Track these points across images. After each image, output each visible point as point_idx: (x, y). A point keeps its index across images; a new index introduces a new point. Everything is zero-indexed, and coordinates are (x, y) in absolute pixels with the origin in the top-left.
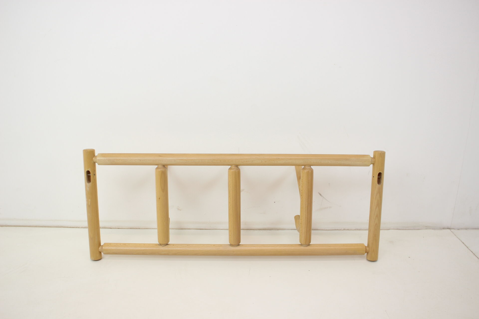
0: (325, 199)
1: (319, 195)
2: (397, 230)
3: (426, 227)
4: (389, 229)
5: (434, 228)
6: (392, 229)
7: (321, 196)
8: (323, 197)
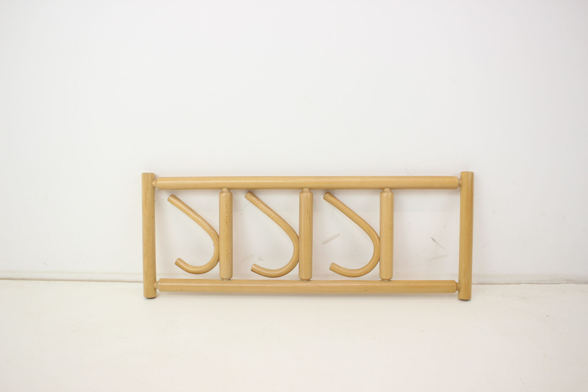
0: (440, 245)
1: (433, 241)
2: (531, 285)
3: (568, 280)
4: (520, 284)
5: (577, 282)
6: (524, 283)
7: (435, 241)
8: (437, 243)
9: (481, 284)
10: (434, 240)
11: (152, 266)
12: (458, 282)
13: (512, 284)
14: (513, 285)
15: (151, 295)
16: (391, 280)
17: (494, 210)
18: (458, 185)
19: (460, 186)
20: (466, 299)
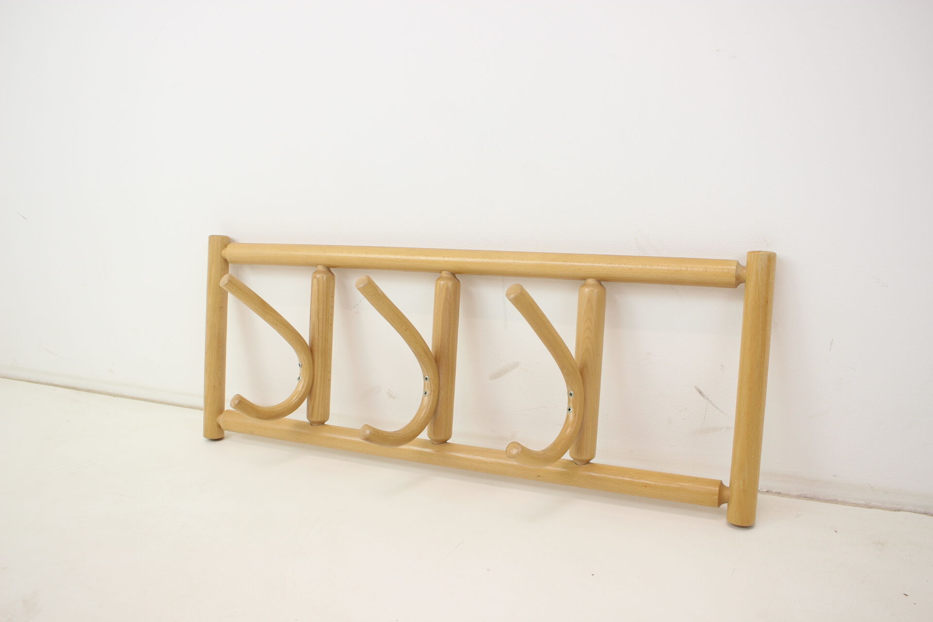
0: (713, 405)
7: (703, 396)
8: (708, 399)
9: (806, 497)
10: (701, 393)
11: (214, 387)
12: (728, 486)
13: (879, 508)
14: (881, 511)
15: (216, 435)
16: (591, 462)
17: (833, 340)
18: (734, 279)
19: (739, 281)
20: (745, 523)
